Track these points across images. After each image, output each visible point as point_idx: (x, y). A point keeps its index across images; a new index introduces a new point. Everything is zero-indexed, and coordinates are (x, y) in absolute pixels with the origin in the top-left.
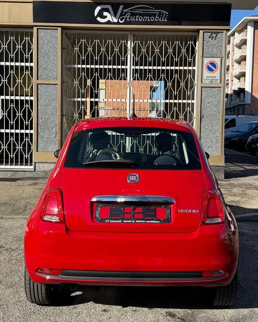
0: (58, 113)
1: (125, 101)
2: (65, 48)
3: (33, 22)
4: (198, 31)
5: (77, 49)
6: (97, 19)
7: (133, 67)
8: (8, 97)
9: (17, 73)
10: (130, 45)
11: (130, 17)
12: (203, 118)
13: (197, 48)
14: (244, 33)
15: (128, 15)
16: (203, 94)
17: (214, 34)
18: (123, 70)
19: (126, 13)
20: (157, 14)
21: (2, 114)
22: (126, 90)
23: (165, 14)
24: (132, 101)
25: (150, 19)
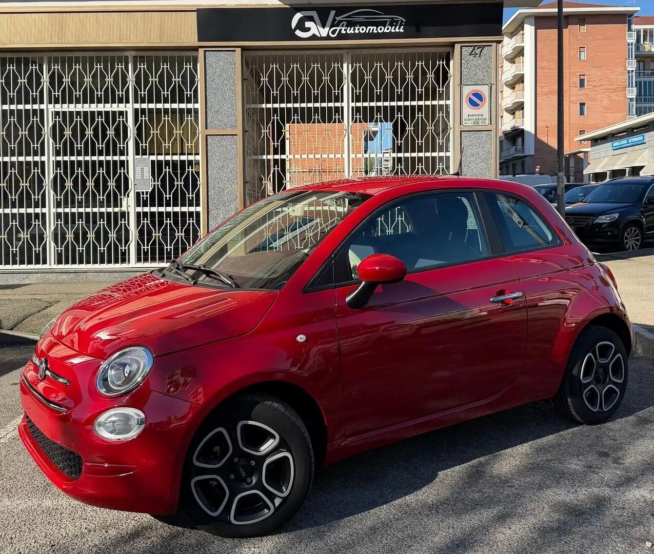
0: (238, 179)
1: (342, 157)
2: (247, 79)
3: (198, 41)
4: (452, 45)
5: (264, 79)
6: (295, 33)
7: (353, 104)
8: (161, 158)
9: (174, 120)
10: (347, 70)
11: (346, 28)
13: (451, 71)
14: (518, 37)
15: (344, 24)
16: (464, 141)
17: (478, 48)
18: (337, 109)
19: (340, 22)
20: (389, 22)
21: (153, 183)
22: (343, 141)
23: (400, 21)
24: (352, 156)
25: (377, 30)
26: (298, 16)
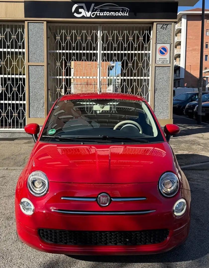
0: (45, 88)
1: (96, 78)
2: (49, 38)
4: (152, 23)
5: (58, 38)
6: (74, 14)
7: (102, 52)
8: (6, 76)
9: (12, 57)
10: (99, 34)
11: (100, 13)
12: (157, 90)
13: (151, 36)
14: (179, 24)
15: (98, 11)
16: (157, 72)
17: (165, 25)
18: (94, 54)
20: (121, 10)
21: (2, 89)
22: (97, 70)
23: (127, 10)
24: (101, 78)
25: (115, 14)
26: (76, 6)
